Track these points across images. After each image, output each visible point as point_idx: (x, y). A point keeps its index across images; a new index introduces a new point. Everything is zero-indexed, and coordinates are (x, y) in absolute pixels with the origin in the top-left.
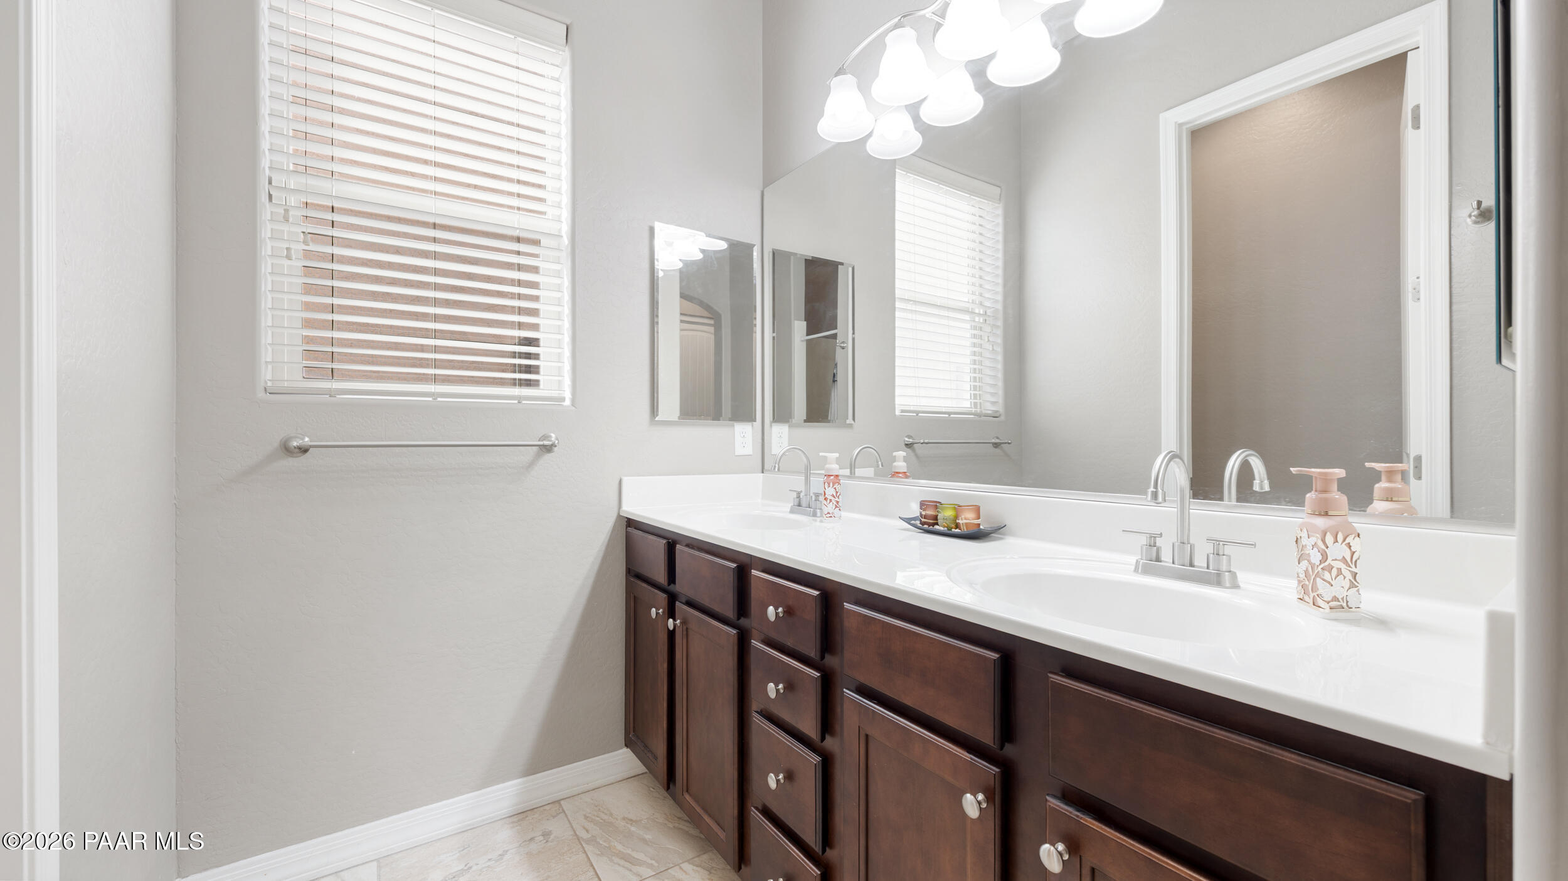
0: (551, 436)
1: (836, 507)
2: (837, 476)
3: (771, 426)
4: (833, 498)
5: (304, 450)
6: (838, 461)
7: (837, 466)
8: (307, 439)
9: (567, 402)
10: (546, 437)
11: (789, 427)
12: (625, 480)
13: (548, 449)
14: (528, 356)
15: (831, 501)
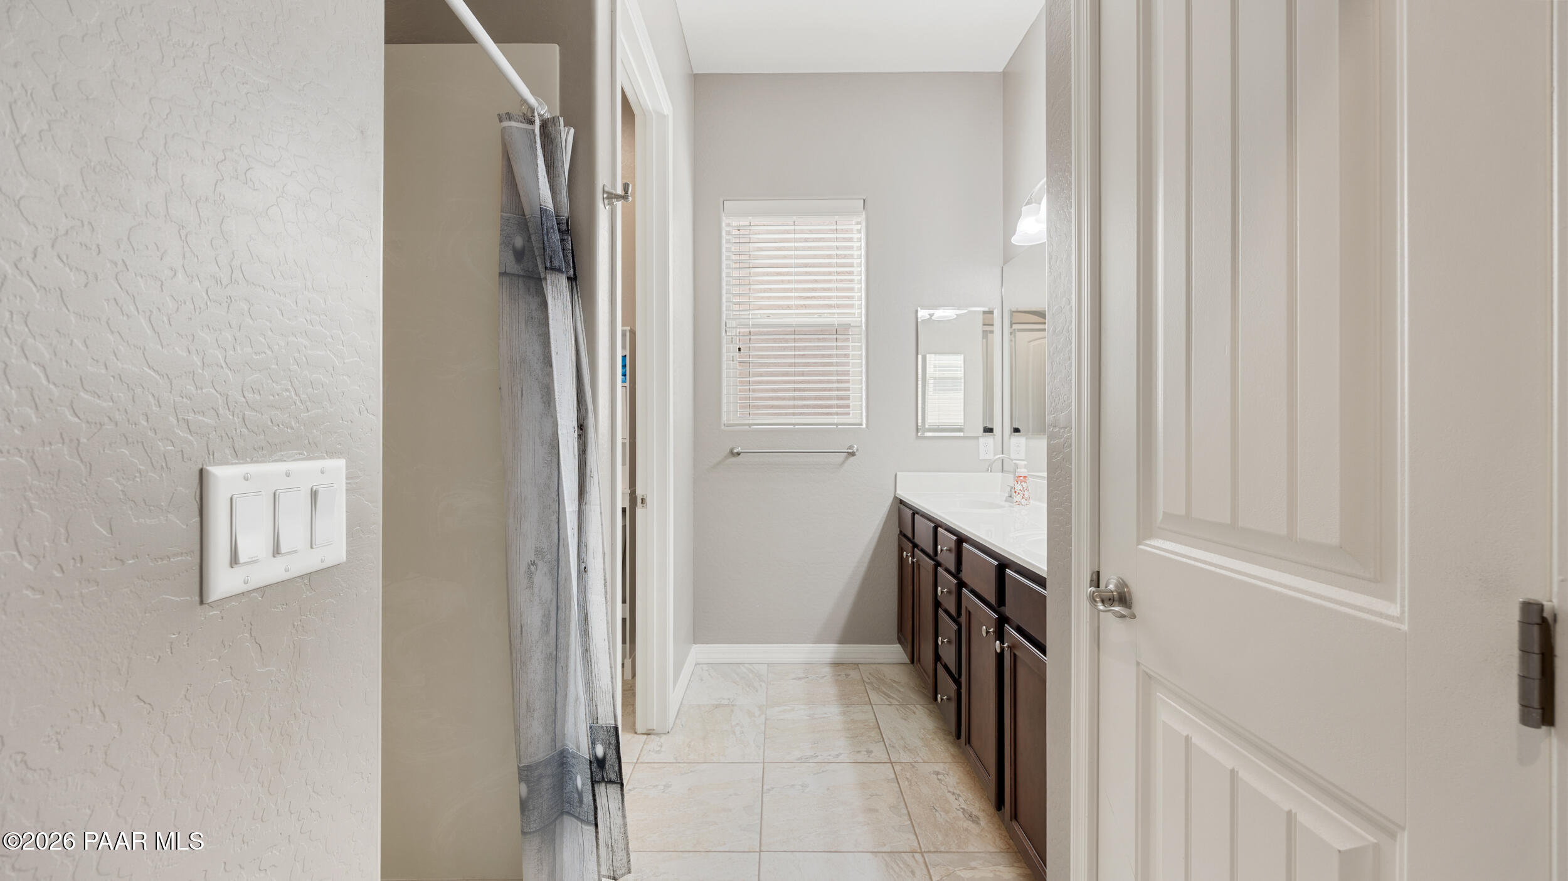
0: (854, 447)
1: (1023, 498)
2: (1025, 477)
3: (1010, 438)
4: (1020, 491)
5: (738, 454)
6: (1026, 467)
7: (1026, 470)
8: (740, 448)
9: (864, 426)
10: (851, 447)
11: (1027, 439)
12: (898, 474)
13: (853, 454)
14: (842, 398)
15: (1019, 493)
